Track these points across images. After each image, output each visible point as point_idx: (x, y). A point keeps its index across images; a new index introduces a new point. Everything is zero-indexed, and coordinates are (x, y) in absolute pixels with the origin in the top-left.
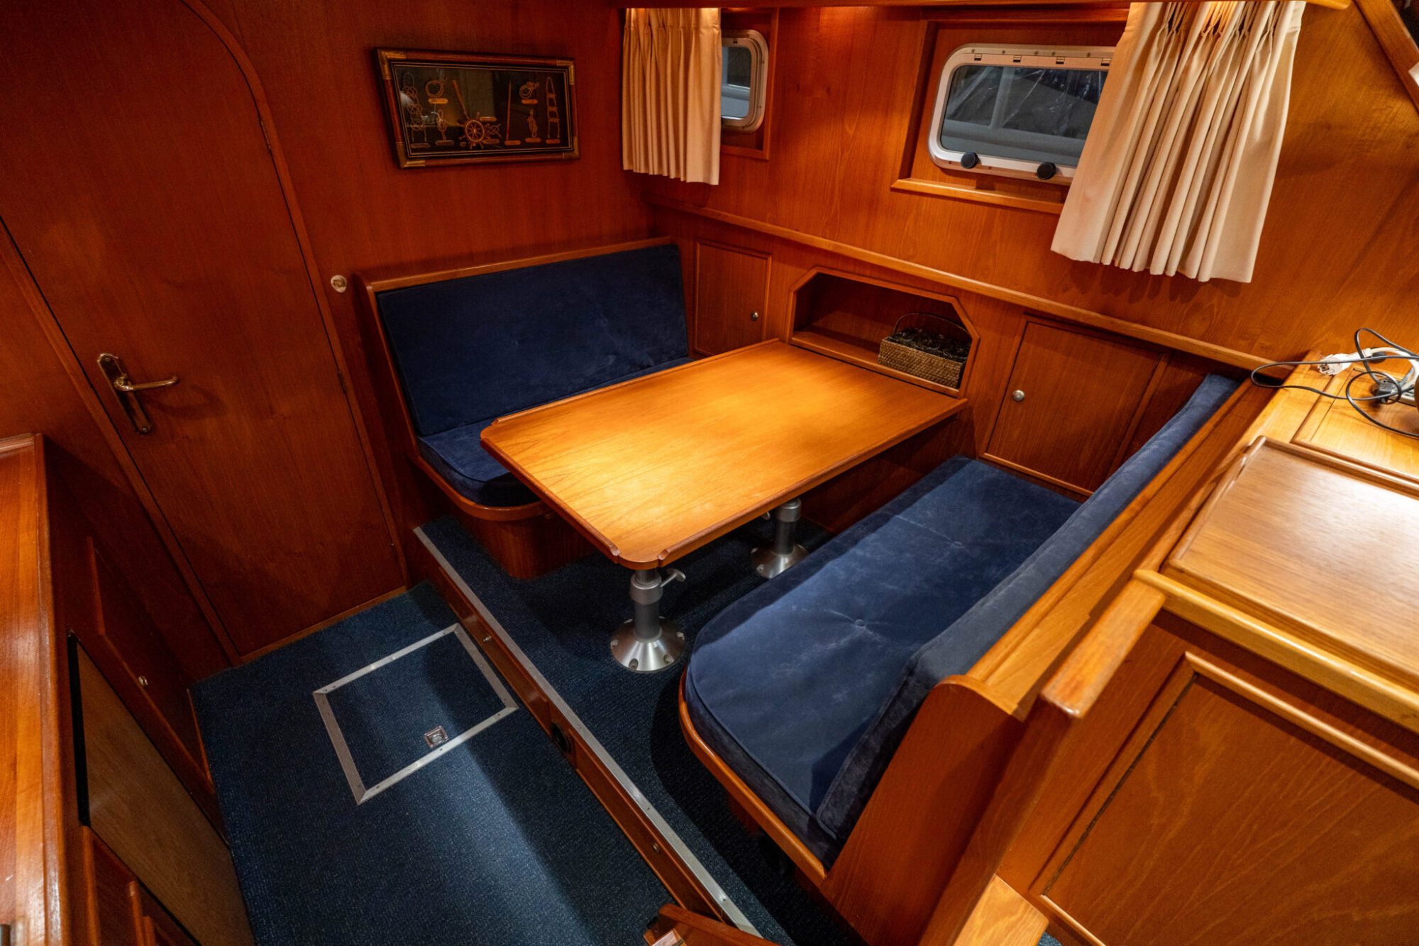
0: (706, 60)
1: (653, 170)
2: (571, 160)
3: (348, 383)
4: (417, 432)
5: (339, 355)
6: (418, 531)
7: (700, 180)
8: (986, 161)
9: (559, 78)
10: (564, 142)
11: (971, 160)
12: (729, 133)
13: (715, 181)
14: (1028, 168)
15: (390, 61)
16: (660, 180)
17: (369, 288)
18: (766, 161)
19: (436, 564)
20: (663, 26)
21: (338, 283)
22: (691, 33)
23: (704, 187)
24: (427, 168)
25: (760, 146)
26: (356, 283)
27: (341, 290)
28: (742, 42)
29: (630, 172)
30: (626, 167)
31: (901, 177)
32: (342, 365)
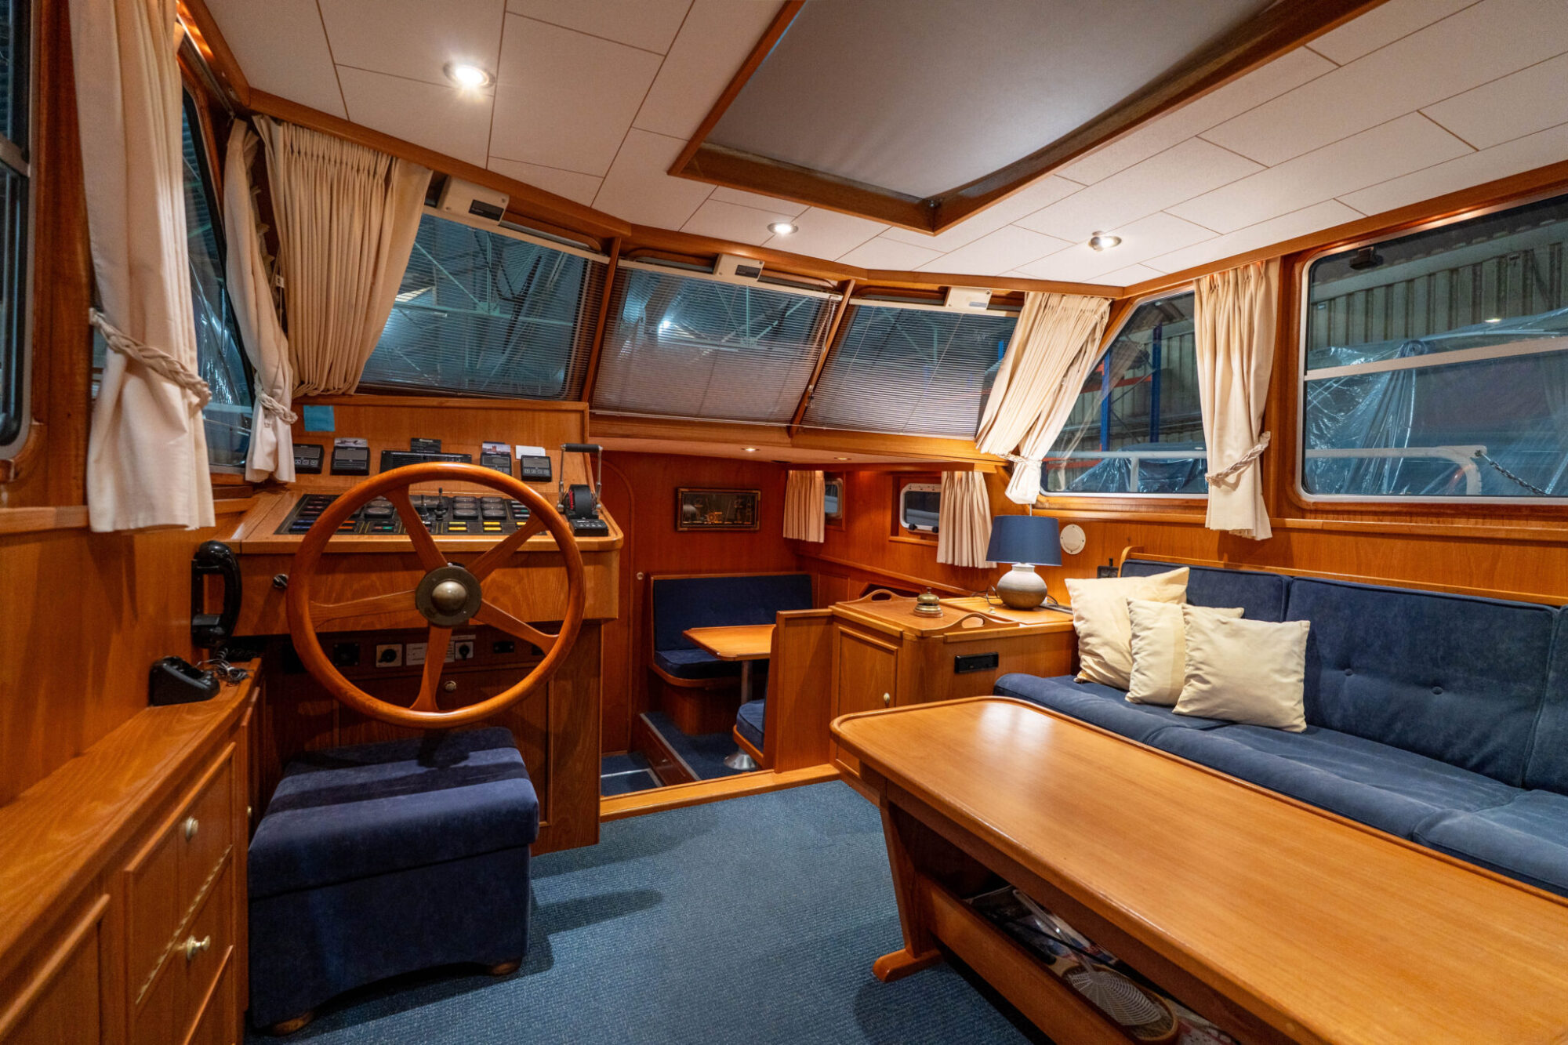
0: (818, 490)
1: (796, 537)
2: (755, 532)
3: (631, 623)
4: (656, 649)
5: (631, 609)
6: (643, 716)
7: (816, 540)
8: (920, 527)
9: (753, 497)
10: (753, 523)
11: (913, 527)
12: (829, 519)
13: (822, 541)
14: (929, 528)
15: (682, 492)
16: (798, 541)
17: (652, 578)
18: (842, 531)
19: (649, 729)
20: (802, 477)
21: (640, 576)
22: (812, 480)
23: (818, 544)
24: (688, 531)
25: (841, 525)
26: (647, 576)
27: (640, 578)
28: (834, 483)
29: (786, 539)
30: (784, 536)
31: (892, 535)
32: (631, 613)
